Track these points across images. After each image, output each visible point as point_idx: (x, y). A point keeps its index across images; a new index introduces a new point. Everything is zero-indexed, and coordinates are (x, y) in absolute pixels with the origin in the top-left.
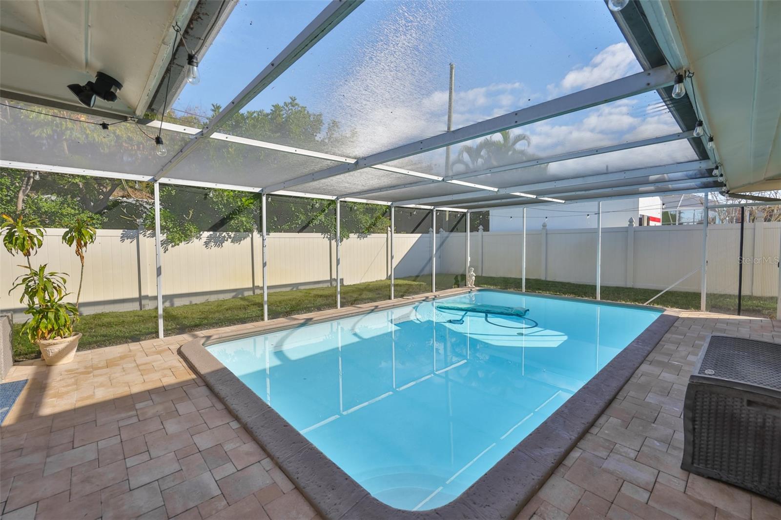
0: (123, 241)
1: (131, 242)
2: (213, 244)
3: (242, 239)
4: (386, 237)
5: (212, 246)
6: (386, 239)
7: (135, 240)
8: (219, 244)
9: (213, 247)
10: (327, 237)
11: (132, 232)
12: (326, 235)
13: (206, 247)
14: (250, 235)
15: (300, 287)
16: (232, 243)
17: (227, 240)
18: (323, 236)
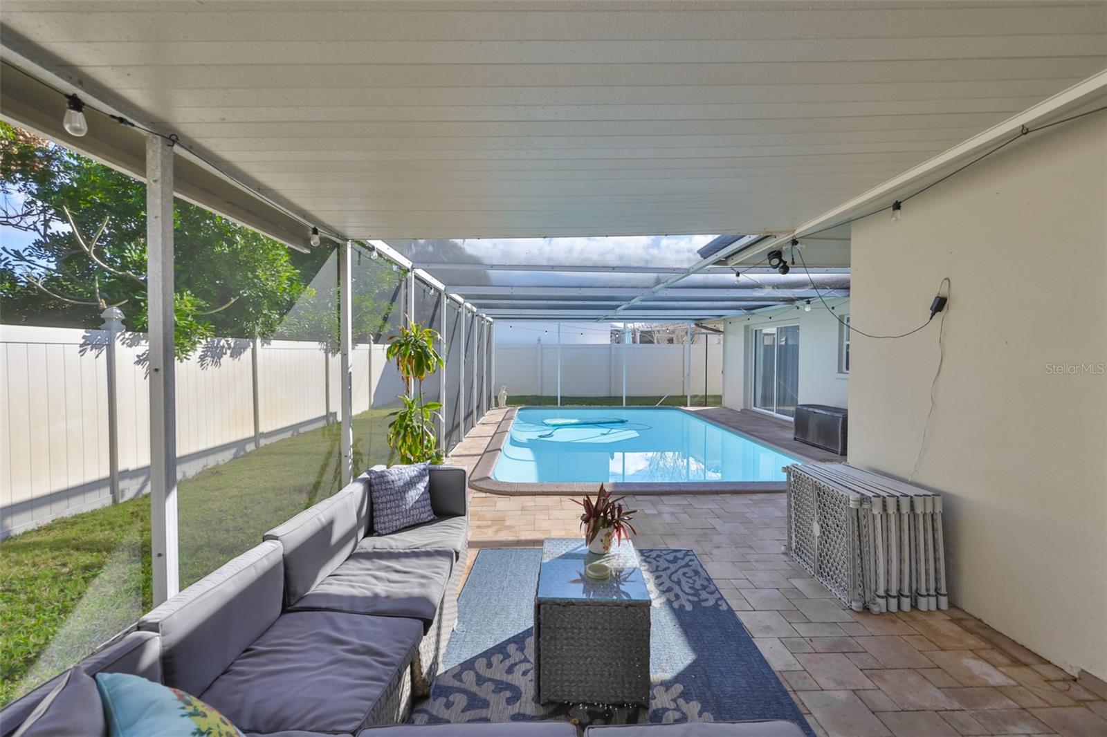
0: (82, 352)
1: (97, 357)
2: (210, 359)
3: (242, 350)
4: (368, 348)
5: (208, 365)
6: (368, 351)
7: (104, 353)
8: (216, 361)
9: (210, 365)
11: (100, 335)
13: (202, 365)
14: (251, 344)
16: (231, 359)
17: (225, 354)
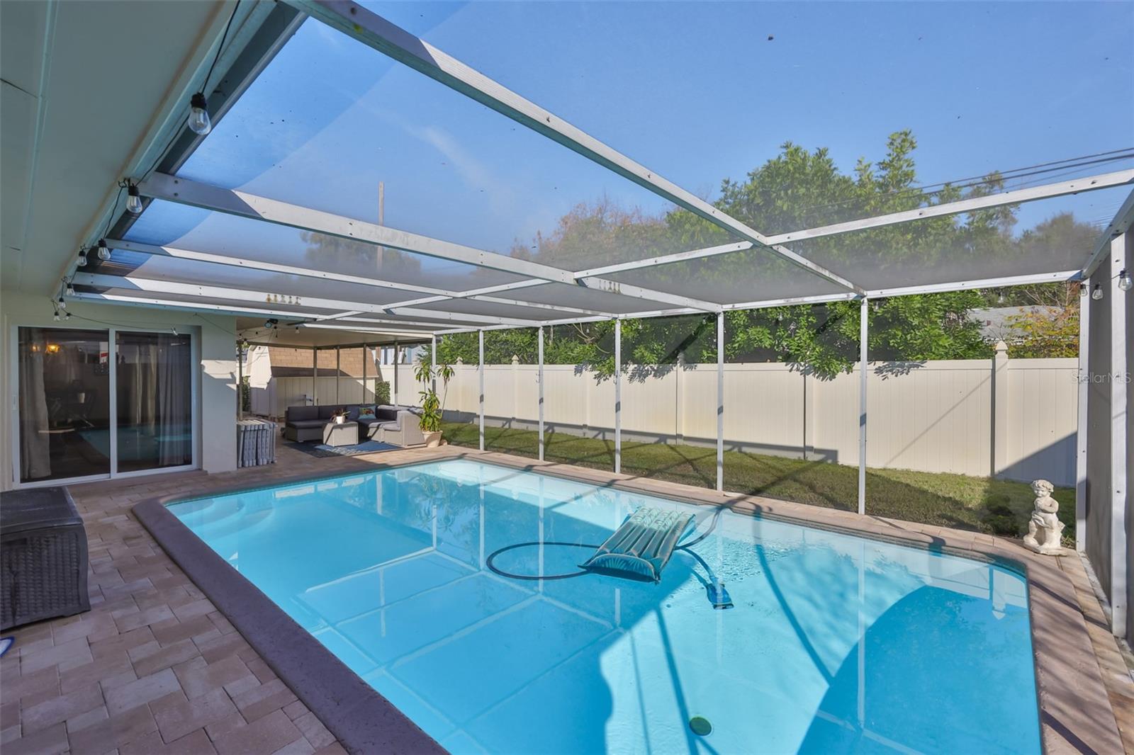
8: (643, 379)
10: (798, 370)
12: (796, 365)
15: (745, 449)
17: (650, 374)
18: (789, 367)
